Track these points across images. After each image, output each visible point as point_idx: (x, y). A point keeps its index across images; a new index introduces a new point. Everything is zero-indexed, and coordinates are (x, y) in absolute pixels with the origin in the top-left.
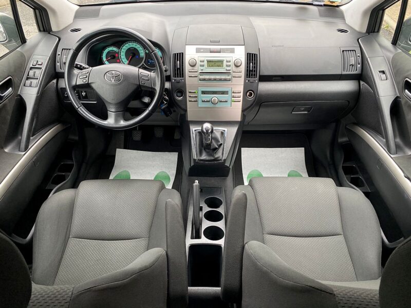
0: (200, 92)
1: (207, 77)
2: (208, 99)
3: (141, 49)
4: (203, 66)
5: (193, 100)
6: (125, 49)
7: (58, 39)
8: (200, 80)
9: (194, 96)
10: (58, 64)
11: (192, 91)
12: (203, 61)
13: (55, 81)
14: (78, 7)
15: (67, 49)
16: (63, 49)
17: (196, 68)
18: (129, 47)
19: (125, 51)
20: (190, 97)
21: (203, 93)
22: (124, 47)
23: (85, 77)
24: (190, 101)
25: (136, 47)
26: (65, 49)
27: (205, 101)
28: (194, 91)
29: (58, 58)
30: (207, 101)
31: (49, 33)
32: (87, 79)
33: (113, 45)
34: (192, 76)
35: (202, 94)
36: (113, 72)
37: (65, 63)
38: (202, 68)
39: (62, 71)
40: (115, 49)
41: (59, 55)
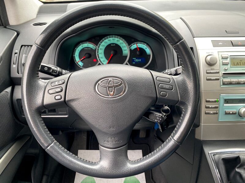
0: (222, 101)
1: (234, 79)
2: (234, 110)
3: (124, 45)
4: (227, 64)
5: (211, 112)
6: (104, 46)
7: (16, 33)
8: (224, 84)
9: (214, 106)
10: (14, 66)
11: (211, 100)
12: (226, 58)
13: (9, 90)
14: (42, 4)
15: (28, 46)
16: (22, 46)
17: (216, 68)
18: (109, 43)
19: (104, 48)
20: (206, 108)
21: (227, 101)
22: (103, 43)
23: (59, 90)
24: (206, 113)
25: (118, 43)
26: (25, 46)
27: (229, 114)
28: (213, 100)
29: (14, 58)
30: (233, 114)
31: (5, 27)
32: (62, 94)
33: (89, 40)
34: (212, 78)
35: (225, 103)
36: (110, 79)
37: (24, 65)
38: (226, 67)
39: (20, 75)
40: (91, 45)
41: (15, 53)
